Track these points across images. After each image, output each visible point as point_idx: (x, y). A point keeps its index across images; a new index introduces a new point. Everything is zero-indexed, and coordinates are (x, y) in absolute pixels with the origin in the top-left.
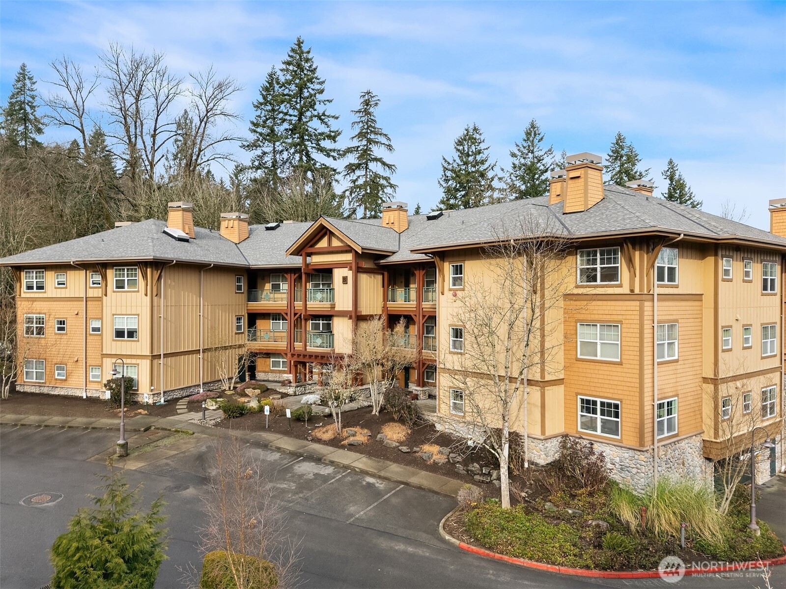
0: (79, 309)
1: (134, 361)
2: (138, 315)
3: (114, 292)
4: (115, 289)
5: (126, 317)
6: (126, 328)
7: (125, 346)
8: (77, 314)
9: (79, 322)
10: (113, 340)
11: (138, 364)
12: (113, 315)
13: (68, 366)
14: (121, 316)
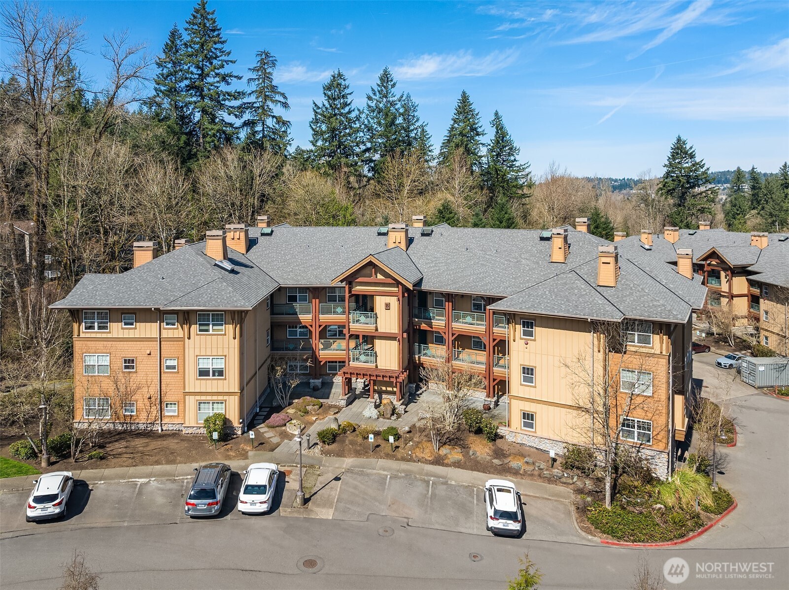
0: (151, 348)
1: (220, 398)
2: (225, 356)
3: (197, 335)
4: (198, 333)
5: (211, 357)
6: (211, 367)
7: (211, 384)
8: (150, 354)
9: (151, 360)
10: (197, 379)
11: (226, 401)
12: (197, 356)
13: (138, 402)
14: (206, 357)
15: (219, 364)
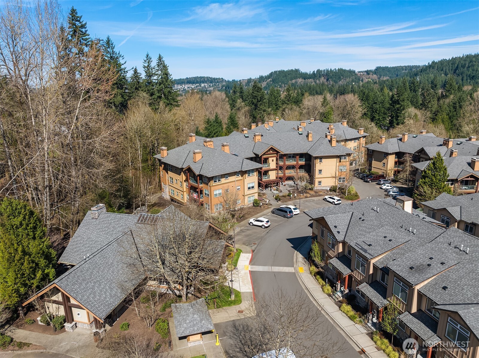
1: (254, 194)
2: (255, 182)
4: (248, 176)
6: (251, 186)
7: (251, 191)
8: (233, 186)
10: (248, 191)
12: (248, 184)
14: (250, 183)
15: (253, 185)
